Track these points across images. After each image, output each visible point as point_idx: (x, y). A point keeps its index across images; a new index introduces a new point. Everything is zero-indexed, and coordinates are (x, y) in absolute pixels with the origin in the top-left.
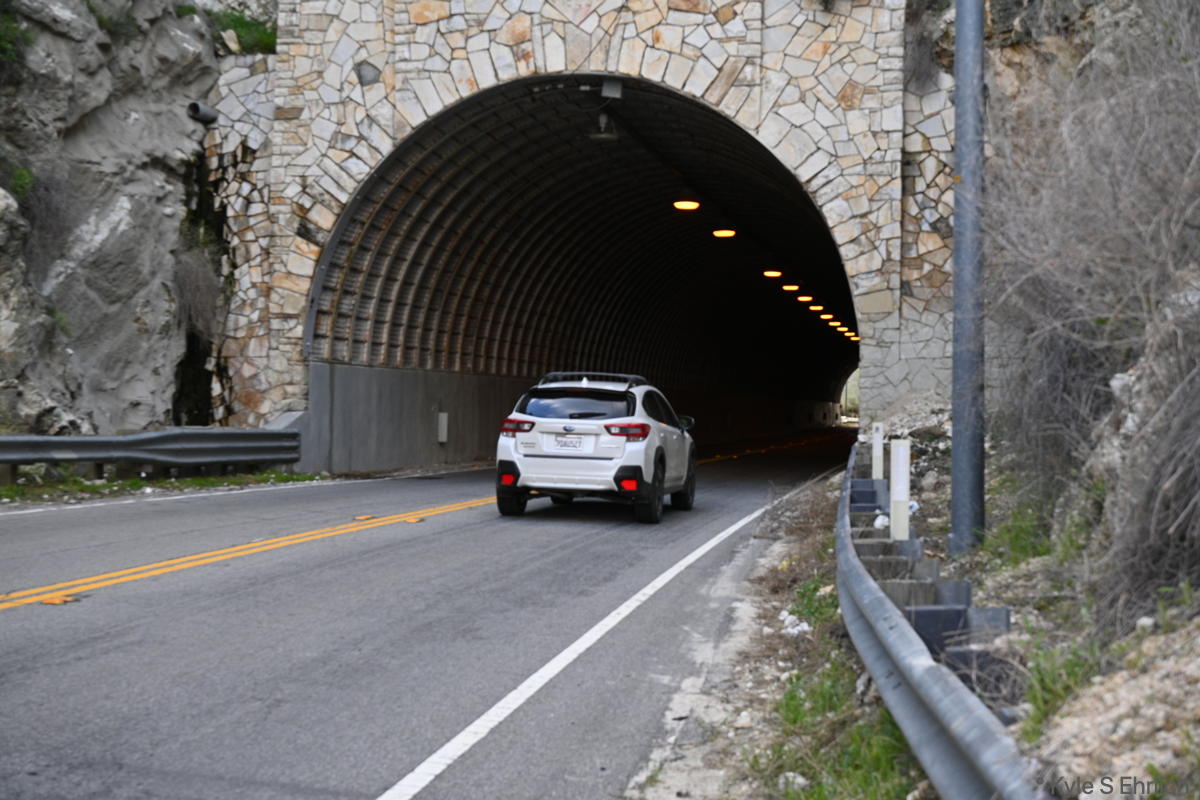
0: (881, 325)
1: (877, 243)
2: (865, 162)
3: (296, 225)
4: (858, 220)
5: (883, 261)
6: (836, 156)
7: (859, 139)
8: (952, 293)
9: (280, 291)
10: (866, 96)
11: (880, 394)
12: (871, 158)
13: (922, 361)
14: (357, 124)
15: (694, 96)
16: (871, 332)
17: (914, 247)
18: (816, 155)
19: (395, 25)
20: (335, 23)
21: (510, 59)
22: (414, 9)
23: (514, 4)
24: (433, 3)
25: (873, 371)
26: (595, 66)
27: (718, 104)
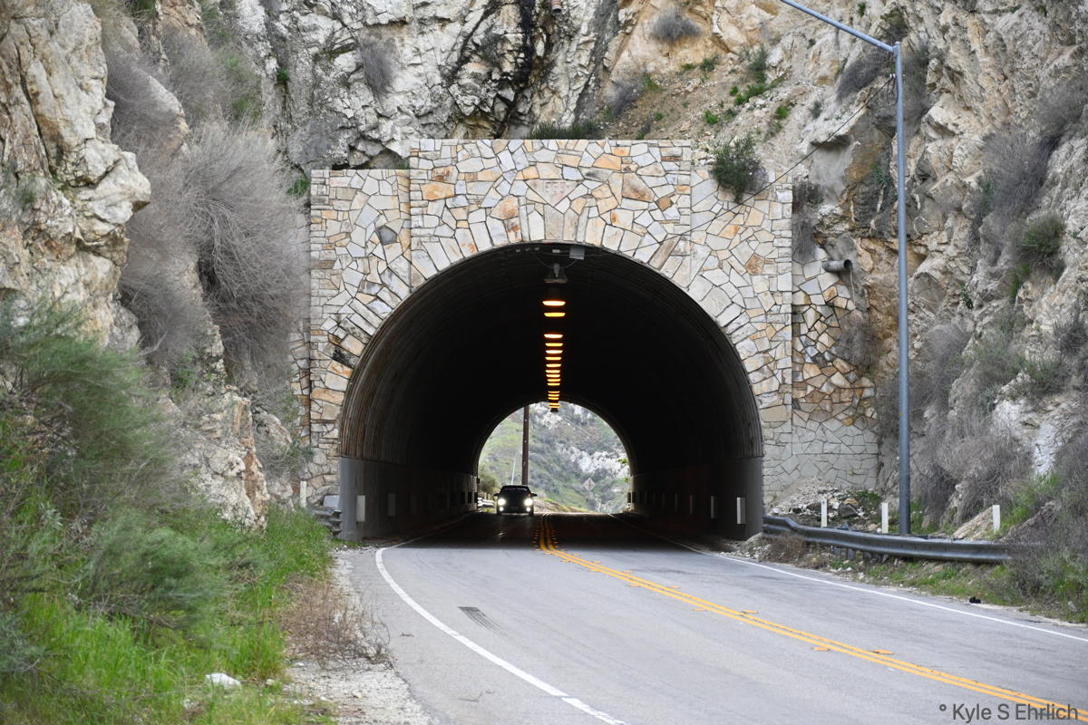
0: (779, 430)
1: (775, 372)
2: (766, 313)
3: (332, 352)
4: (762, 355)
5: (780, 385)
6: (746, 309)
7: (761, 297)
8: (828, 408)
9: (319, 402)
10: (766, 266)
11: (778, 480)
12: (770, 310)
13: (808, 456)
14: (379, 275)
15: (642, 262)
16: (771, 436)
17: (801, 374)
18: (731, 307)
19: (410, 200)
20: (359, 195)
21: (502, 230)
22: (426, 189)
23: (505, 188)
24: (441, 185)
25: (773, 463)
26: (567, 238)
27: (660, 269)
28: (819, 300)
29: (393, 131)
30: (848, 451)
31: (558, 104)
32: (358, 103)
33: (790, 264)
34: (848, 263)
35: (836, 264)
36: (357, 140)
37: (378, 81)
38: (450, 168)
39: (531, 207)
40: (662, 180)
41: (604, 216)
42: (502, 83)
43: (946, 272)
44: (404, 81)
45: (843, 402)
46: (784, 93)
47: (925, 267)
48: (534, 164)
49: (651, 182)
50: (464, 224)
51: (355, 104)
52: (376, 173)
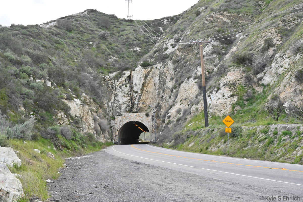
2: (150, 125)
3: (117, 130)
6: (148, 125)
9: (116, 134)
10: (150, 122)
11: (151, 138)
14: (120, 124)
15: (140, 122)
19: (122, 118)
22: (124, 117)
26: (134, 120)
27: (142, 122)
28: (154, 124)
31: (135, 110)
33: (152, 122)
34: (156, 121)
36: (119, 113)
37: (120, 109)
38: (126, 116)
39: (132, 118)
41: (137, 119)
42: (130, 108)
44: (122, 109)
46: (151, 108)
48: (132, 115)
49: (141, 116)
50: (127, 120)
51: (118, 111)
52: (120, 116)
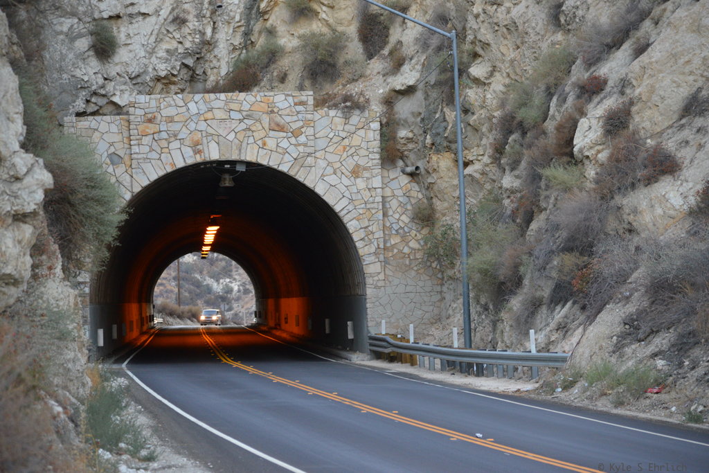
0: (376, 278)
1: (373, 240)
4: (363, 230)
5: (376, 249)
7: (362, 192)
8: (407, 263)
11: (377, 311)
12: (368, 200)
13: (396, 295)
15: (284, 171)
16: (371, 282)
17: (389, 241)
18: (343, 199)
19: (130, 136)
20: (97, 134)
21: (191, 153)
22: (141, 128)
23: (192, 126)
24: (150, 125)
25: (374, 300)
26: (234, 157)
27: (296, 175)
28: (399, 193)
29: (115, 89)
30: (422, 291)
32: (91, 72)
33: (380, 170)
34: (417, 168)
35: (409, 169)
36: (92, 95)
38: (156, 114)
39: (210, 138)
40: (295, 118)
41: (258, 143)
42: (185, 55)
43: (483, 173)
45: (418, 259)
47: (469, 170)
48: (211, 110)
49: (288, 119)
50: (167, 150)
52: (107, 118)
